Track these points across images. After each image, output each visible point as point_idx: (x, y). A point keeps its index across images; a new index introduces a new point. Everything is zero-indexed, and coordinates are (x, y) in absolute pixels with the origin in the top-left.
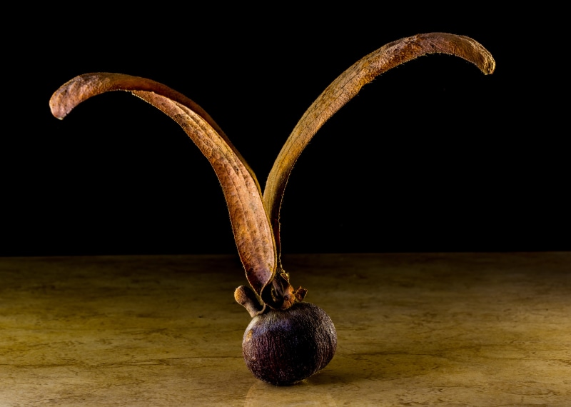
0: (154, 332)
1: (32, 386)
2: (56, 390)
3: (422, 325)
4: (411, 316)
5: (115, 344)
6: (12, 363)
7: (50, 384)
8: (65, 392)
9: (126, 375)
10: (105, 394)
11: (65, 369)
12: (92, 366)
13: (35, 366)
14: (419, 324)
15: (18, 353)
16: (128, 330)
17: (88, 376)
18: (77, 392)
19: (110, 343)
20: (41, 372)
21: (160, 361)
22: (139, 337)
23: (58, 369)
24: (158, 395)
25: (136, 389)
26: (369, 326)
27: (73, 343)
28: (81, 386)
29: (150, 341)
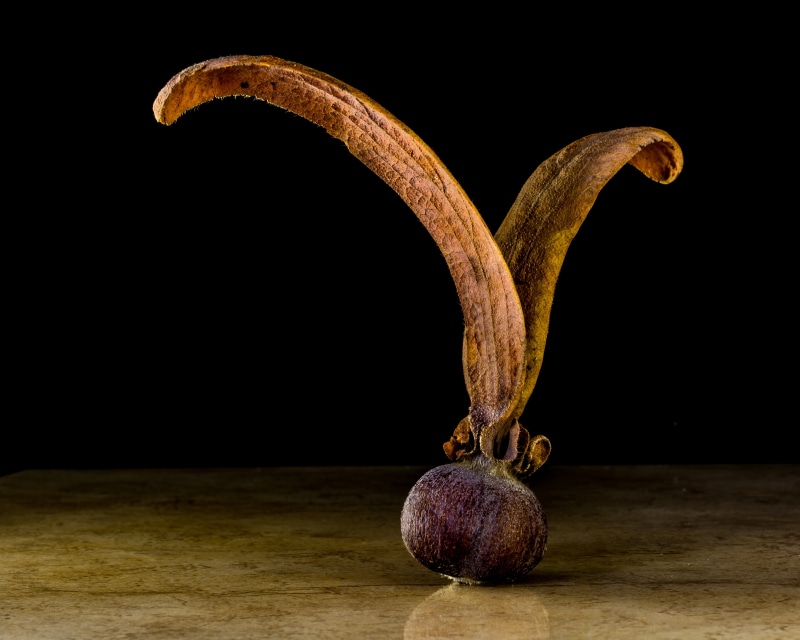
0: (331, 554)
1: (107, 617)
2: (143, 623)
3: (778, 548)
4: (762, 537)
5: (262, 568)
6: (86, 589)
7: (136, 616)
8: (157, 625)
9: (265, 605)
10: (219, 629)
11: (168, 597)
12: (213, 595)
13: (120, 594)
14: (772, 547)
15: (101, 578)
16: (290, 552)
17: (202, 607)
18: (176, 626)
19: (254, 567)
20: (128, 600)
21: (327, 588)
22: (304, 560)
23: (157, 597)
24: (306, 631)
25: (274, 622)
26: (687, 549)
27: (193, 567)
28: (185, 618)
29: (319, 566)
